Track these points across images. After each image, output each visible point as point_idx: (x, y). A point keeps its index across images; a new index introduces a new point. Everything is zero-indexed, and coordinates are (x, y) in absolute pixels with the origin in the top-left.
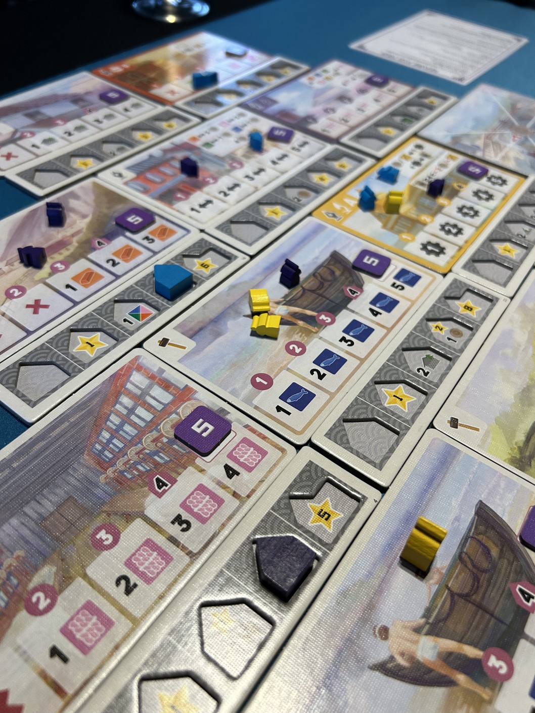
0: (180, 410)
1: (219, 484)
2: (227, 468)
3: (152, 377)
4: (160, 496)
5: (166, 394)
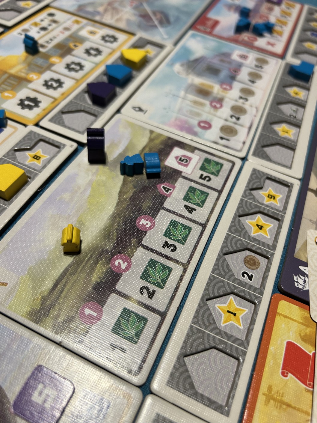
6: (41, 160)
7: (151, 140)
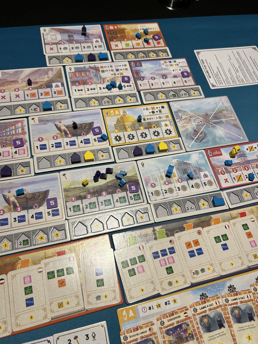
0: (20, 136)
1: (12, 153)
2: (16, 151)
3: (22, 126)
4: (2, 148)
5: (21, 131)
6: (103, 157)
7: (133, 176)
